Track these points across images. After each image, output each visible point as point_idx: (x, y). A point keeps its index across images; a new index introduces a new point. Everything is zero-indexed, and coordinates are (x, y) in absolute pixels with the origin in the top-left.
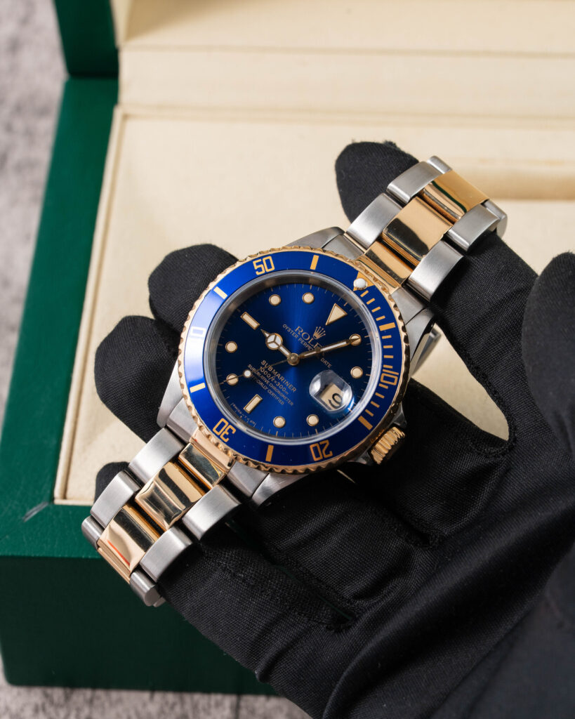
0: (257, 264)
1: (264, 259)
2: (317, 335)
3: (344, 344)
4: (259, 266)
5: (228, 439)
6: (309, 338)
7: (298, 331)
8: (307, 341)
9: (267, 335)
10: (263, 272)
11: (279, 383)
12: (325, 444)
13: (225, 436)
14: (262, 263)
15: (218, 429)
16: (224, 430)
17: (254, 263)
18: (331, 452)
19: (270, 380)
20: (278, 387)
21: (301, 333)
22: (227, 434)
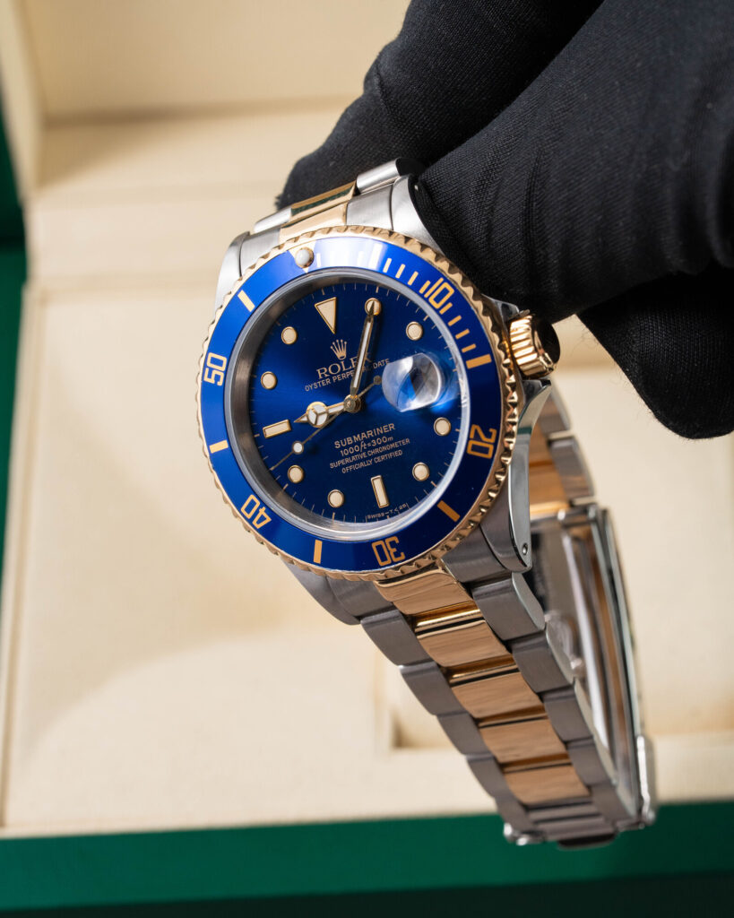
0: (210, 376)
1: (209, 364)
2: (341, 353)
3: (369, 326)
4: (213, 376)
5: (402, 554)
6: (339, 366)
7: (323, 375)
8: (342, 372)
9: (305, 419)
10: (222, 375)
11: (373, 441)
12: (476, 432)
13: (397, 555)
14: (211, 370)
15: (384, 559)
16: (389, 552)
17: (206, 379)
18: (491, 430)
19: (364, 450)
20: (378, 446)
21: (328, 373)
22: (395, 550)
